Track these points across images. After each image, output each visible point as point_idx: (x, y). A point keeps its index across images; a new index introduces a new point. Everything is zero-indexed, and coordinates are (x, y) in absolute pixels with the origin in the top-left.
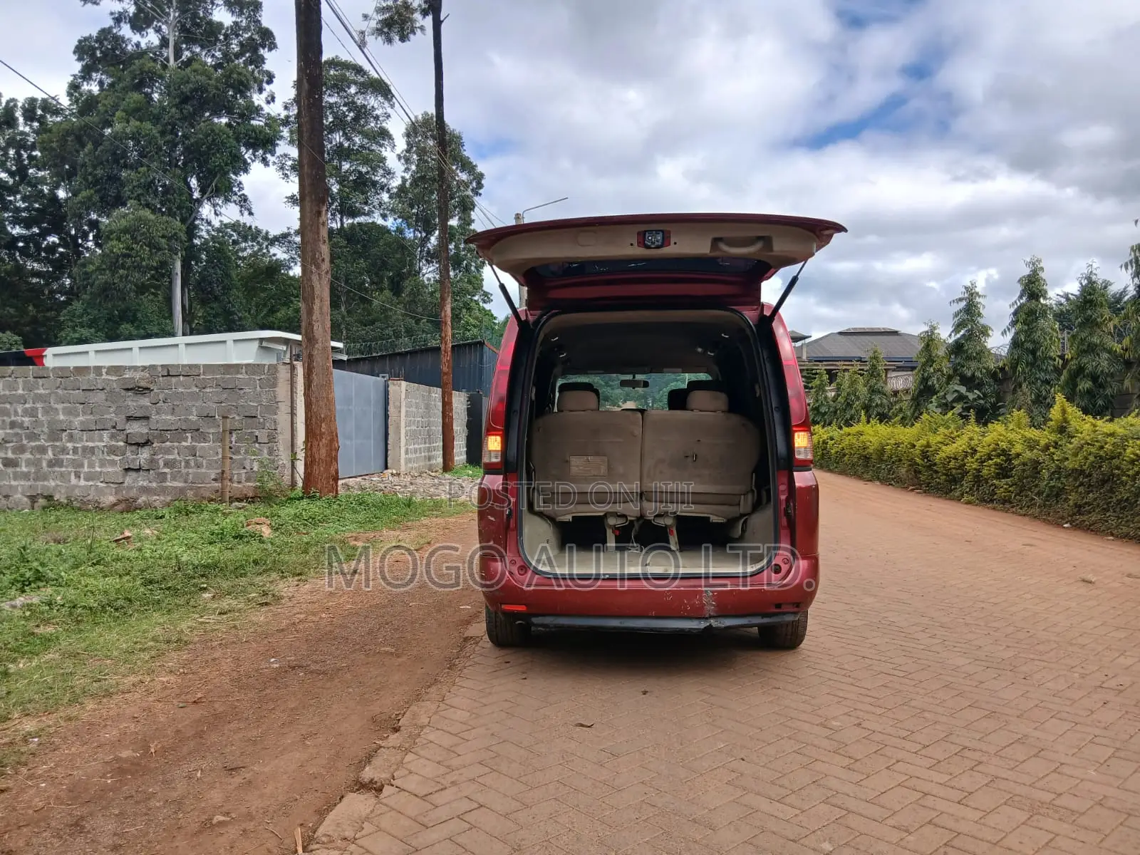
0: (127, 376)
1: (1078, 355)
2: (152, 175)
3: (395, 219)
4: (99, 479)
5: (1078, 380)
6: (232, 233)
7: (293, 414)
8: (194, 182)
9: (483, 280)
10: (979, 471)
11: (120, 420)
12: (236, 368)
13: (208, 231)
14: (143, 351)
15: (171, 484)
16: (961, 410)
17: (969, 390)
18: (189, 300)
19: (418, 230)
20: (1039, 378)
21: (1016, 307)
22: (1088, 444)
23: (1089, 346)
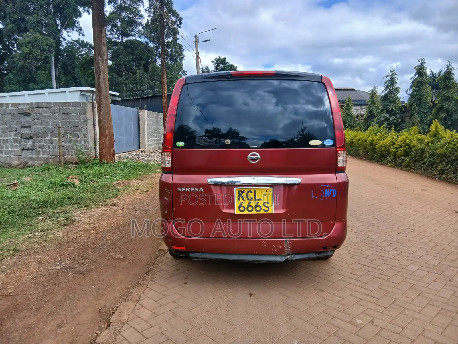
0: (20, 108)
1: (441, 102)
2: (40, 18)
3: (144, 38)
4: (11, 153)
5: (440, 112)
6: (77, 44)
7: (94, 125)
8: (58, 22)
9: (183, 65)
10: (396, 152)
11: (18, 127)
12: (68, 104)
13: (66, 44)
14: (30, 96)
15: (42, 156)
16: (386, 125)
17: (390, 116)
18: (59, 73)
19: (155, 43)
20: (422, 111)
21: (413, 79)
22: (448, 143)
23: (446, 98)
